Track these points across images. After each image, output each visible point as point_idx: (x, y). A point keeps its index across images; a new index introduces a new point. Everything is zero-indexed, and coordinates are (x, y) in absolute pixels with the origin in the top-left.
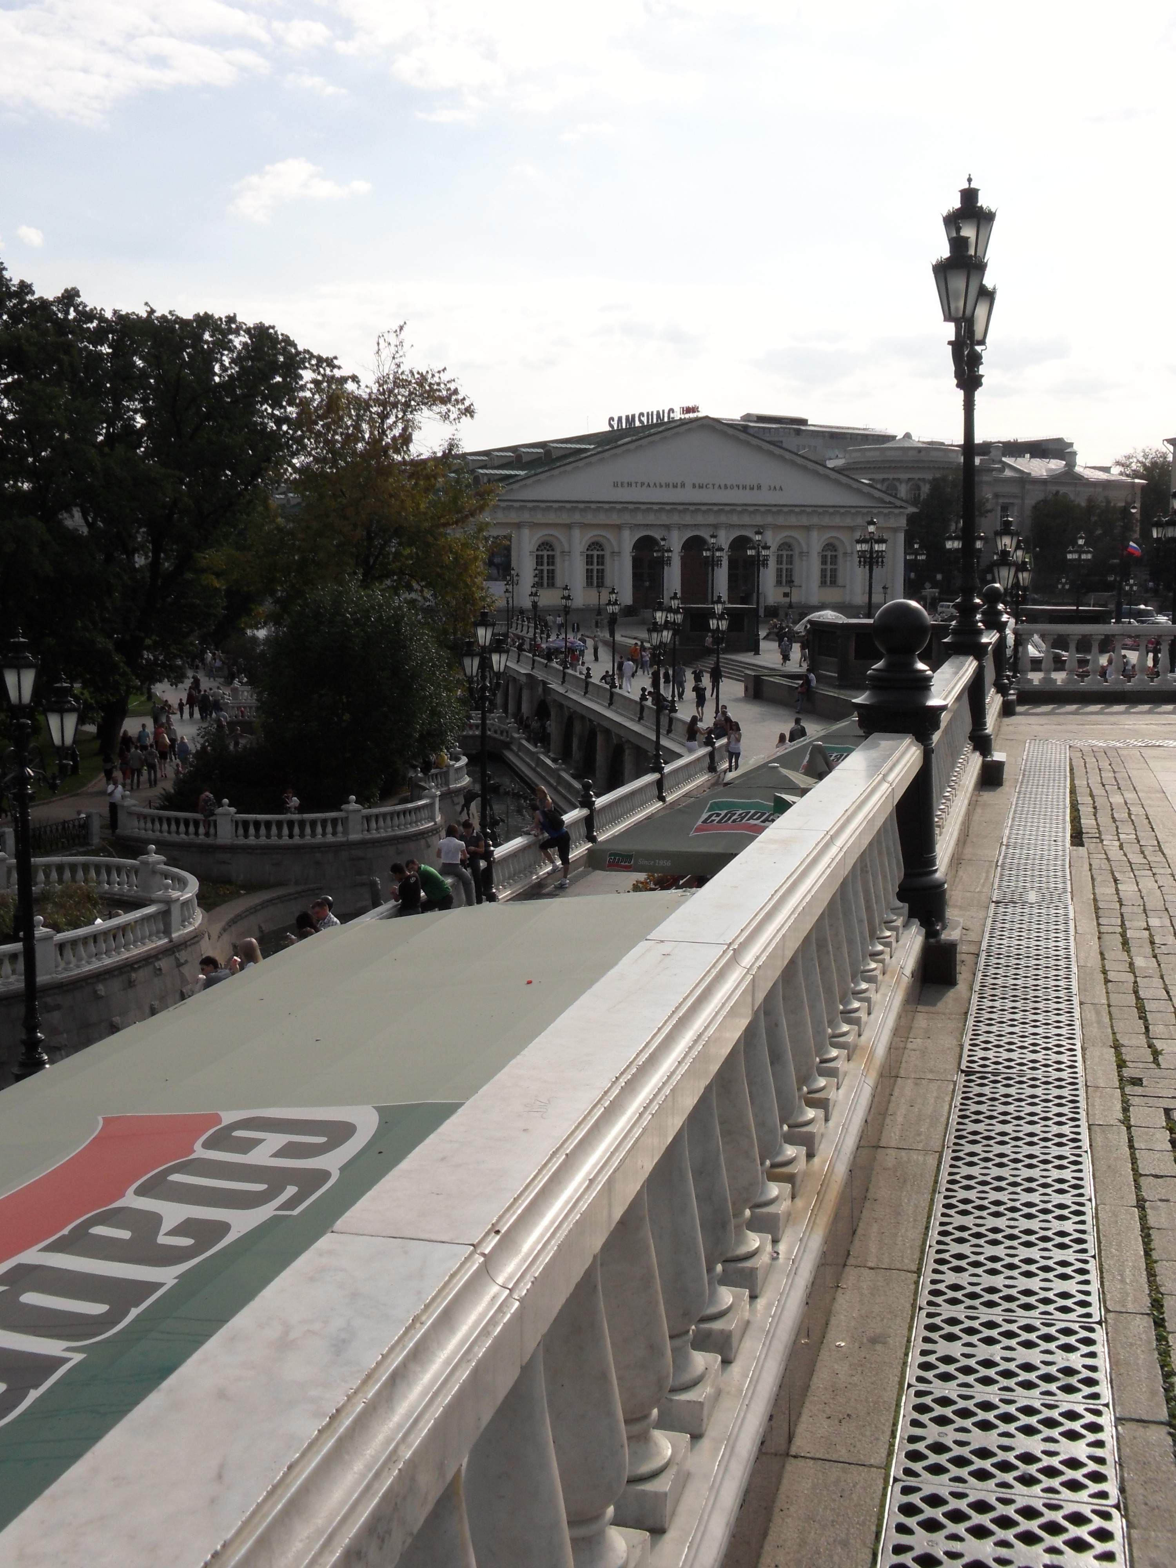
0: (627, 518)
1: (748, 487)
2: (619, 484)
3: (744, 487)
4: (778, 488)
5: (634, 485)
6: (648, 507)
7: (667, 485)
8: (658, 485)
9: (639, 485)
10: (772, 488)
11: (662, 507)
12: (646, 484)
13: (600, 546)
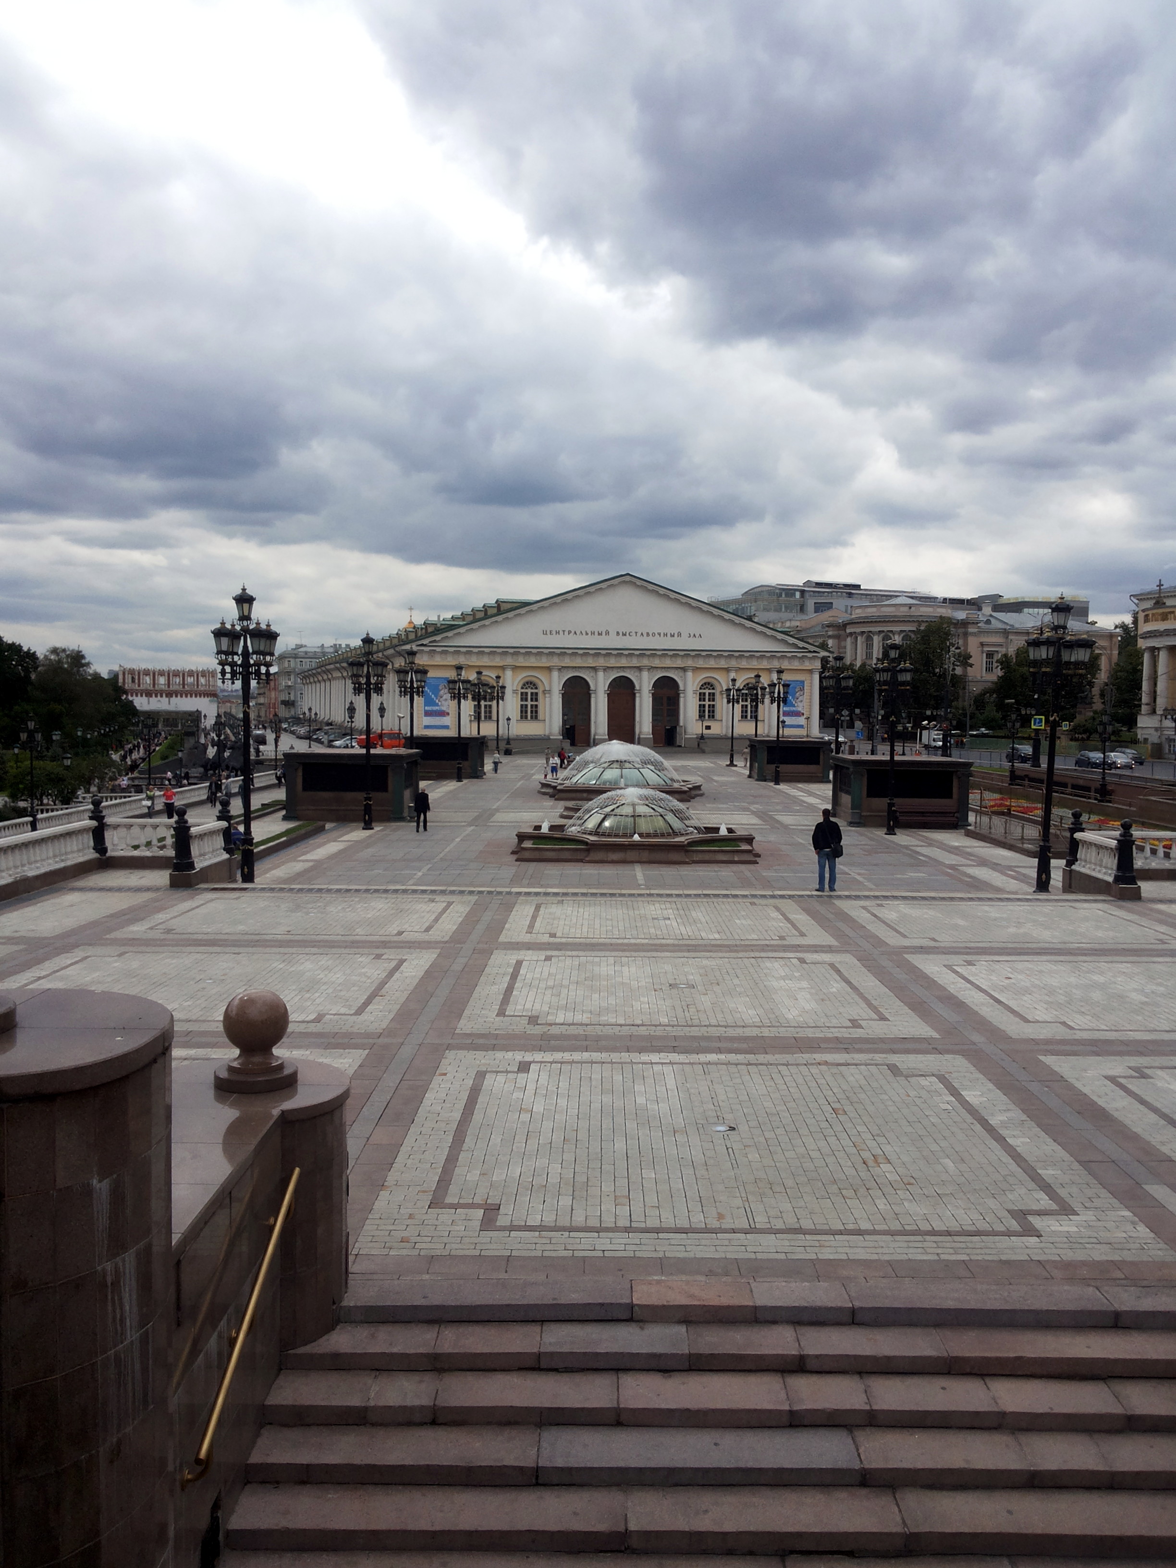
0: (555, 661)
1: (669, 635)
2: (548, 632)
3: (666, 635)
4: (697, 636)
5: (561, 633)
6: (575, 652)
7: (593, 633)
8: (584, 633)
9: (566, 633)
10: (692, 635)
11: (586, 652)
12: (573, 632)
13: (534, 685)
